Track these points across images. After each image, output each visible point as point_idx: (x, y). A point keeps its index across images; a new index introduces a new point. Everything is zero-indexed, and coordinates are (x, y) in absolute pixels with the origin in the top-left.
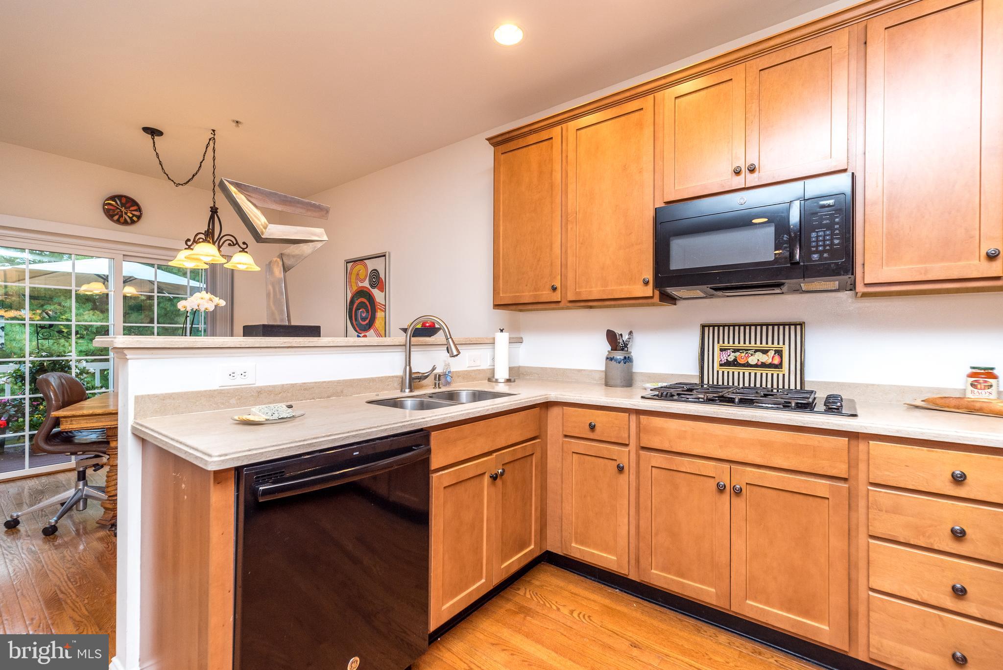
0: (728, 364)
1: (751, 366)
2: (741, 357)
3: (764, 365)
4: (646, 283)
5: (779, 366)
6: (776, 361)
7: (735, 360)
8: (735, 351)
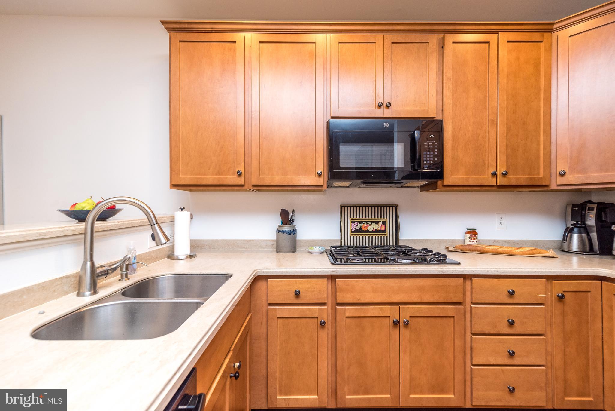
0: (356, 231)
1: (370, 232)
2: (364, 226)
3: (376, 231)
4: (320, 175)
5: (384, 231)
6: (383, 229)
7: (361, 228)
8: (361, 222)
